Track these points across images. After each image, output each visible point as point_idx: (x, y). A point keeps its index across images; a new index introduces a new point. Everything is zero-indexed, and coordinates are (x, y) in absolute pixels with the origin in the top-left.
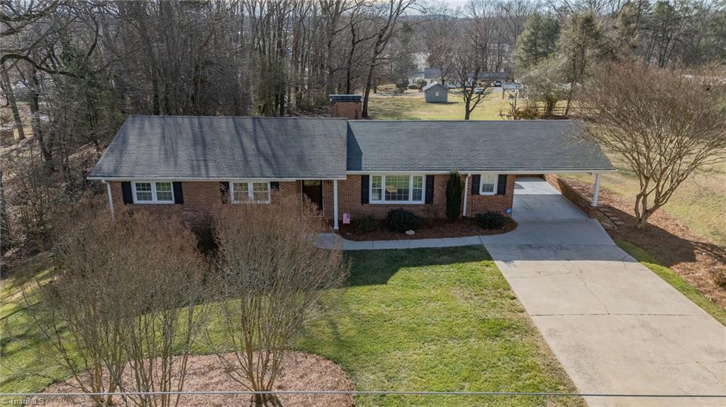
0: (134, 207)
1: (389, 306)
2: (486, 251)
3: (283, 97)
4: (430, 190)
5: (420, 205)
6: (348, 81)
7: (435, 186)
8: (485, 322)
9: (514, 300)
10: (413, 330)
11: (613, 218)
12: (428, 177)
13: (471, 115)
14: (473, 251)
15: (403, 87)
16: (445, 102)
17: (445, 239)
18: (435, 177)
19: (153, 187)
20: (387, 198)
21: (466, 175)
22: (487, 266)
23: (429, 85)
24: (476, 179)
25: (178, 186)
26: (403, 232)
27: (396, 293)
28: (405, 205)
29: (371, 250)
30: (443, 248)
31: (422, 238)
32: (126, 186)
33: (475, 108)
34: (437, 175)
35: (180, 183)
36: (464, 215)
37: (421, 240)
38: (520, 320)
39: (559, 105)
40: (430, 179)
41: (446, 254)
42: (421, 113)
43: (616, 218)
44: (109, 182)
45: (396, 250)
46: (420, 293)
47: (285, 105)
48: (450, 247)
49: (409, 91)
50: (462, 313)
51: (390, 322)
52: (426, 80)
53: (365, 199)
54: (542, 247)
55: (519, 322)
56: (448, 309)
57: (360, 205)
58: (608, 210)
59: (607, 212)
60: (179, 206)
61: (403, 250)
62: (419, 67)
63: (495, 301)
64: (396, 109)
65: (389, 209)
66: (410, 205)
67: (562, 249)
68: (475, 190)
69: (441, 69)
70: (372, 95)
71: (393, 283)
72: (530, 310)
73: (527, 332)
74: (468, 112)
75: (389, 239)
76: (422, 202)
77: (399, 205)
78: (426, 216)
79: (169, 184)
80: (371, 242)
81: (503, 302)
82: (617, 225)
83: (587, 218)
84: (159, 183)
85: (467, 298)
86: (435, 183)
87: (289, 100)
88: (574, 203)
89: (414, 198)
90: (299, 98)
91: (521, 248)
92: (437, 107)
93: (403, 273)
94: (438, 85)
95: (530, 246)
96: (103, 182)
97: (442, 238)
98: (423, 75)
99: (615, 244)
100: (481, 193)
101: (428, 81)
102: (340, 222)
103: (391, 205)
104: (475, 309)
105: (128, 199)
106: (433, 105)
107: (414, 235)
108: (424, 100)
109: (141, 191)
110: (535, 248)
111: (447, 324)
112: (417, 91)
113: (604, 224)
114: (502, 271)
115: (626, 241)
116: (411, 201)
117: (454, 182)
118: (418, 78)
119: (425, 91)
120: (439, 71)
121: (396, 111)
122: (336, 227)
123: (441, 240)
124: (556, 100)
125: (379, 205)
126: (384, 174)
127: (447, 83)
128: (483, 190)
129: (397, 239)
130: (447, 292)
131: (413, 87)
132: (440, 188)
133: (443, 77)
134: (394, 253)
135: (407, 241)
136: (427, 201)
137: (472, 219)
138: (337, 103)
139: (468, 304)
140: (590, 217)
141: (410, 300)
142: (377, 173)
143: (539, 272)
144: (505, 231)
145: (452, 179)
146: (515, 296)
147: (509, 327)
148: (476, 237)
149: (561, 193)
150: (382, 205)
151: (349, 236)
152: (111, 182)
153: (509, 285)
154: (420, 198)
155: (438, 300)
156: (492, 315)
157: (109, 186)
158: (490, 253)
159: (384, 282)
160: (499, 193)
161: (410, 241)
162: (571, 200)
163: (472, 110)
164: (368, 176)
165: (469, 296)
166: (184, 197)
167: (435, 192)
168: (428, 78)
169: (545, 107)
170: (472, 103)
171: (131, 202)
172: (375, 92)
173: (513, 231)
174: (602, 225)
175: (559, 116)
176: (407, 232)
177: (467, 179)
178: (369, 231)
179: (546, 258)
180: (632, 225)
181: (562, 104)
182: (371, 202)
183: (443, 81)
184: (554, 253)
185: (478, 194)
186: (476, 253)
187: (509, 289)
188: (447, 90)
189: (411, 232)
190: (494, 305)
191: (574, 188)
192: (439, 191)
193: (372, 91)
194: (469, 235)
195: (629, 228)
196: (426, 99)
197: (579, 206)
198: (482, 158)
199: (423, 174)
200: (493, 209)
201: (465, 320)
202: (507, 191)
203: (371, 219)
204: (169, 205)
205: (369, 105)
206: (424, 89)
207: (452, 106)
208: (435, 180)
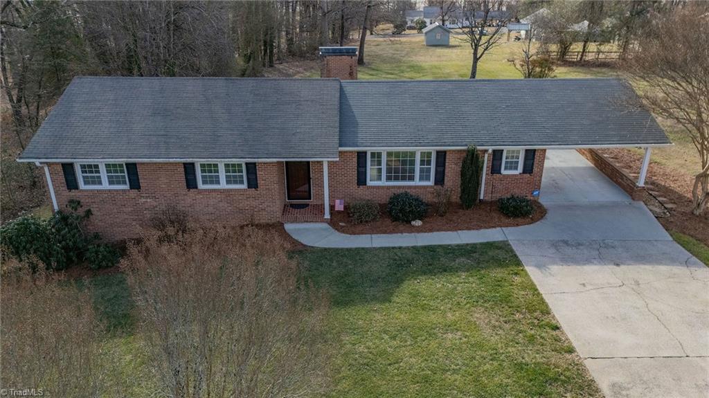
0: (80, 194)
1: (394, 338)
2: (512, 251)
3: (272, 42)
4: (441, 169)
5: (428, 187)
6: (343, 23)
7: (447, 164)
8: (522, 369)
9: (557, 332)
10: (426, 379)
11: (660, 199)
12: (438, 153)
13: (479, 63)
14: (497, 251)
15: (400, 28)
16: (447, 46)
17: (459, 232)
18: (448, 153)
19: (103, 169)
20: (389, 178)
21: (486, 151)
22: (516, 274)
23: (429, 27)
24: (497, 155)
25: (132, 168)
26: (409, 222)
27: (402, 316)
28: (410, 187)
29: (371, 248)
30: (458, 245)
31: (431, 230)
32: (68, 169)
33: (484, 55)
34: (450, 151)
35: (135, 165)
36: (482, 198)
37: (430, 234)
38: (570, 367)
39: (573, 49)
40: (441, 156)
41: (462, 255)
42: (423, 58)
43: (664, 199)
44: (47, 163)
45: (400, 248)
46: (434, 318)
47: (275, 51)
48: (467, 245)
49: (407, 32)
50: (491, 352)
51: (397, 365)
52: (425, 19)
53: (361, 180)
54: (582, 245)
55: (569, 370)
56: (472, 345)
57: (356, 186)
58: (651, 187)
59: (651, 190)
60: (134, 193)
61: (408, 248)
62: (417, 5)
63: (533, 332)
64: (394, 54)
65: (391, 193)
66: (416, 187)
67: (607, 246)
68: (495, 169)
69: (442, 8)
70: (368, 37)
71: (398, 300)
72: (581, 351)
73: (581, 388)
74: (476, 59)
75: (391, 232)
76: (431, 183)
77: (403, 187)
78: (436, 200)
79: (121, 166)
80: (369, 235)
81: (543, 335)
82: (670, 210)
83: (631, 201)
84: (109, 164)
85: (495, 327)
86: (447, 161)
87: (279, 46)
88: (611, 179)
89: (421, 179)
90: (290, 42)
91: (555, 245)
92: (439, 51)
93: (410, 285)
94: (439, 26)
95: (566, 243)
96: (38, 164)
97: (456, 230)
98: (423, 14)
99: (671, 239)
100: (504, 172)
101: (428, 21)
102: (332, 207)
103: (393, 187)
104: (507, 345)
105: (72, 184)
106: (433, 48)
107: (422, 226)
108: (425, 43)
109: (88, 175)
110: (573, 245)
111: (471, 371)
112: (416, 31)
113: (651, 207)
114: (536, 283)
115: (684, 233)
116: (417, 182)
117: (471, 161)
118: (416, 19)
119: (426, 33)
120: (439, 9)
121: (395, 56)
122: (327, 216)
123: (455, 233)
124: (571, 44)
125: (378, 187)
126: (384, 150)
127: (447, 23)
128: (506, 168)
129: (402, 232)
130: (469, 317)
131: (411, 28)
132: (453, 166)
133: (443, 17)
134: (399, 254)
135: (413, 234)
136: (436, 183)
137: (491, 203)
138: (328, 58)
139: (497, 337)
140: (633, 199)
141: (421, 329)
142: (376, 149)
143: (584, 285)
144: (533, 221)
145: (469, 157)
146: (559, 326)
147: (556, 380)
148: (498, 229)
149: (593, 165)
150: (383, 187)
151: (343, 227)
152: (49, 164)
153: (547, 306)
154: (428, 179)
155: (457, 330)
156: (530, 356)
157: (46, 169)
158: (518, 254)
159: (386, 299)
160: (524, 172)
161: (416, 234)
162: (608, 176)
163: (480, 57)
164: (365, 153)
165: (497, 323)
166: (141, 181)
167: (446, 171)
168: (428, 18)
169: (558, 52)
170: (480, 50)
171: (76, 187)
172: (372, 34)
173: (542, 221)
174: (651, 210)
175: (574, 62)
176: (413, 223)
177: (486, 155)
178: (367, 222)
179: (588, 261)
180: (688, 210)
181: (577, 47)
182: (369, 183)
183: (443, 21)
184: (597, 252)
185: (500, 173)
186: (501, 255)
187: (549, 313)
188: (448, 31)
189: (418, 223)
190: (532, 339)
191: (605, 156)
192: (453, 170)
193: (368, 32)
194: (490, 227)
195: (683, 214)
196: (427, 42)
197: (620, 184)
198: (505, 129)
199: (433, 150)
200: (517, 192)
201: (495, 363)
202: (535, 169)
203: (369, 205)
204: (124, 191)
205: (365, 50)
206: (424, 30)
207: (455, 50)
208: (447, 157)
